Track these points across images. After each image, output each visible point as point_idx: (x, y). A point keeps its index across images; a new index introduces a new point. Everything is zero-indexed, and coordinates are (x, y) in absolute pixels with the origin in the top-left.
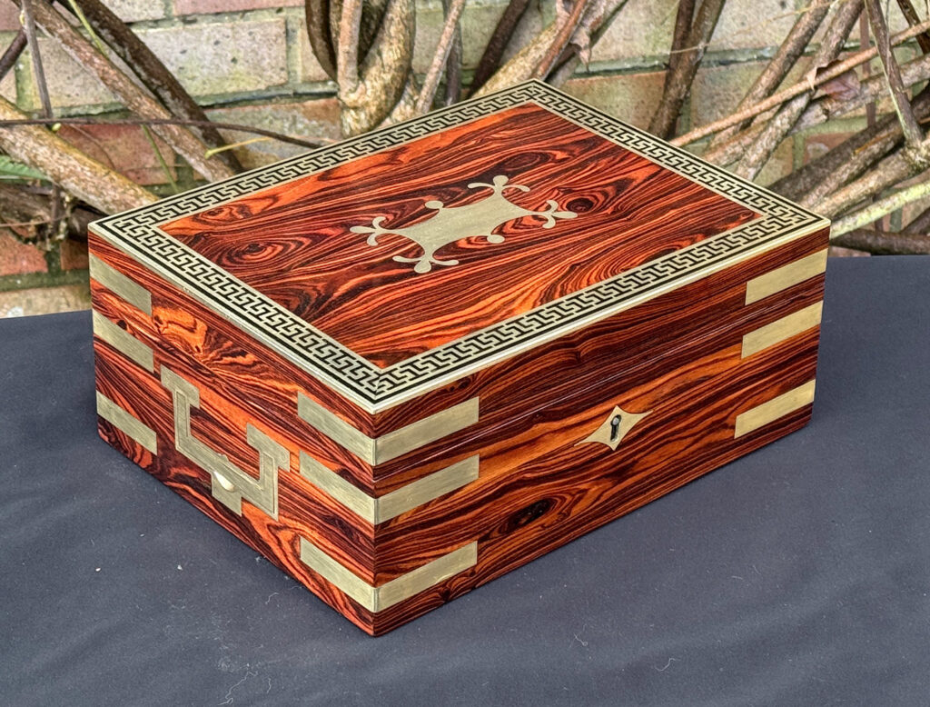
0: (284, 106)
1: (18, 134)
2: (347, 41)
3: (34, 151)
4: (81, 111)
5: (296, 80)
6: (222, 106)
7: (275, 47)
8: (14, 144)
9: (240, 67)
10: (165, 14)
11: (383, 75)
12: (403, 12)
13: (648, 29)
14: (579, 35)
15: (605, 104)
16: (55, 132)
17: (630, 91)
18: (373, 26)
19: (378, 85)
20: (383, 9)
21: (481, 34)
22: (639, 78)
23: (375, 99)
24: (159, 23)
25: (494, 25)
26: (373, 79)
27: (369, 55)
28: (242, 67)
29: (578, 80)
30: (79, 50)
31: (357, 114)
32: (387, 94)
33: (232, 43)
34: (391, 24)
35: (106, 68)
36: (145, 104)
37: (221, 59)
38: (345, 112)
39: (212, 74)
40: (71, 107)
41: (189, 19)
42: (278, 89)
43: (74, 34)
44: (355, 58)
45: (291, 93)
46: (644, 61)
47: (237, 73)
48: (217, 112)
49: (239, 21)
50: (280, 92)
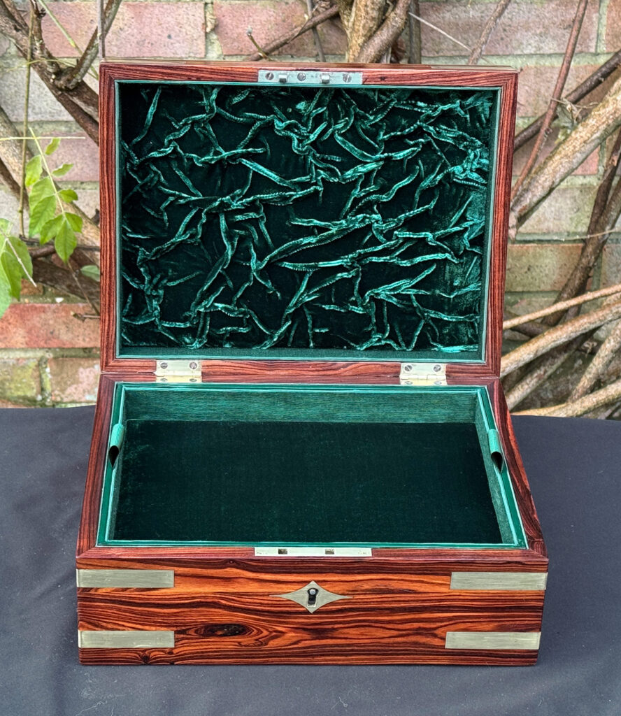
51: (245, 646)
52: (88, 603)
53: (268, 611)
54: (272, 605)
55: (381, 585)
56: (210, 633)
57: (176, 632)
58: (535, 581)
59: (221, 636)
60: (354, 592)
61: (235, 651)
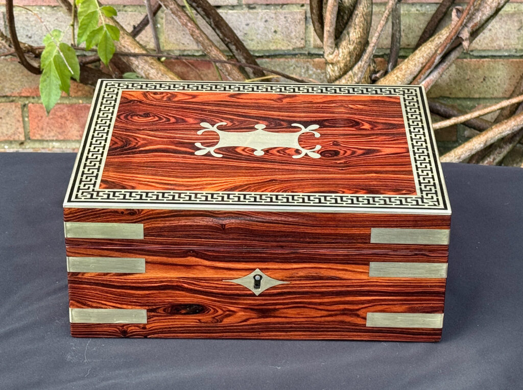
0: (302, 60)
1: (140, 61)
2: (328, 25)
3: (148, 71)
4: (190, 53)
5: (310, 46)
6: (268, 57)
7: (299, 26)
8: (138, 66)
9: (278, 36)
10: (238, 3)
11: (349, 46)
12: (364, 11)
13: (519, 33)
14: (463, 32)
15: (490, 75)
16: (162, 62)
17: (506, 69)
18: (346, 17)
19: (346, 51)
20: (352, 8)
21: (418, 29)
22: (512, 62)
23: (344, 59)
24: (235, 8)
25: (427, 23)
26: (343, 48)
27: (343, 34)
28: (280, 36)
29: (475, 60)
30: (180, 18)
31: (333, 67)
32: (350, 57)
33: (274, 21)
34: (356, 17)
35: (194, 29)
36: (213, 51)
37: (268, 31)
38: (327, 65)
39: (263, 39)
40: (185, 50)
41: (251, 6)
42: (300, 50)
43: (179, 9)
44: (333, 35)
45: (307, 53)
46: (516, 52)
47: (277, 39)
48: (264, 60)
49: (279, 10)
50: (300, 52)
51: (204, 323)
52: (76, 285)
53: (222, 294)
54: (225, 289)
55: (313, 273)
56: (176, 312)
57: (148, 311)
58: (438, 270)
59: (185, 314)
60: (291, 278)
61: (195, 327)
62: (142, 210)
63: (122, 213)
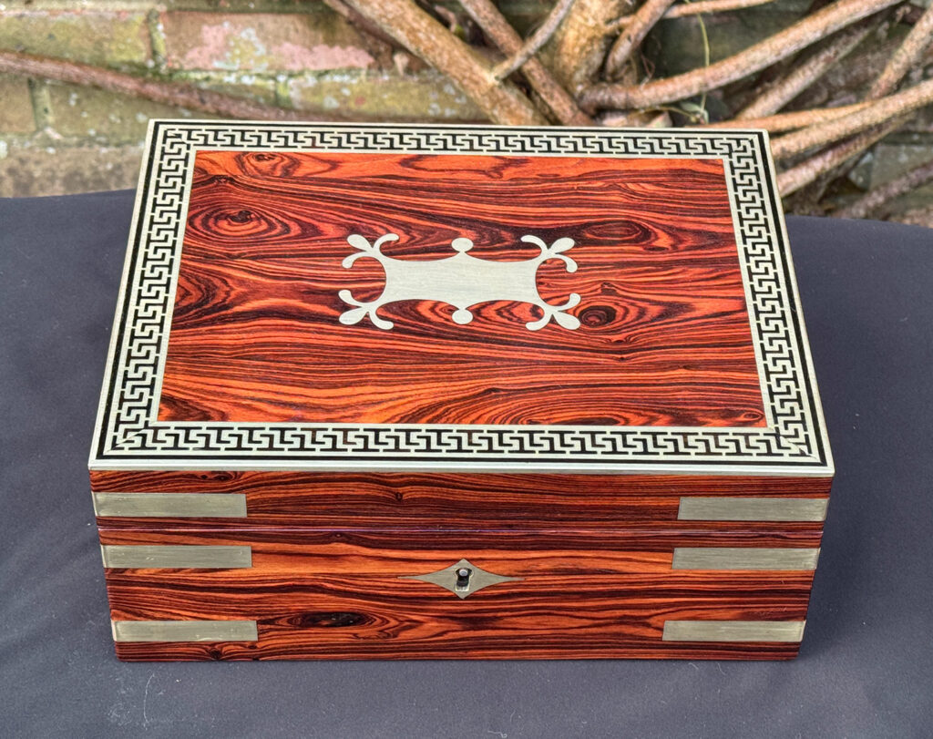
51: (364, 638)
52: (121, 587)
53: (396, 597)
54: (403, 589)
55: (568, 564)
56: (310, 623)
57: (259, 622)
58: (802, 559)
59: (327, 626)
60: (526, 573)
61: (348, 644)
62: (243, 473)
63: (204, 477)
